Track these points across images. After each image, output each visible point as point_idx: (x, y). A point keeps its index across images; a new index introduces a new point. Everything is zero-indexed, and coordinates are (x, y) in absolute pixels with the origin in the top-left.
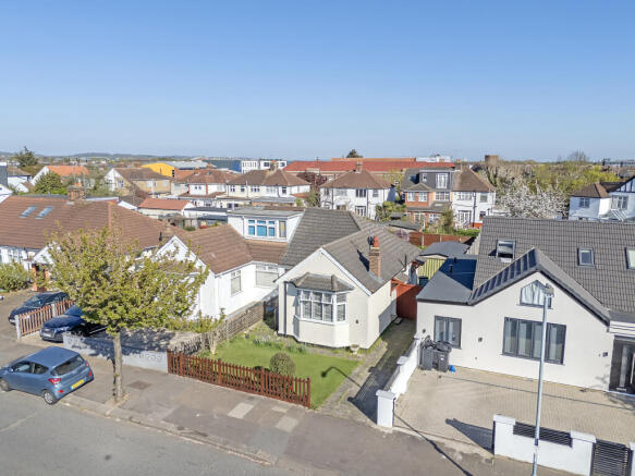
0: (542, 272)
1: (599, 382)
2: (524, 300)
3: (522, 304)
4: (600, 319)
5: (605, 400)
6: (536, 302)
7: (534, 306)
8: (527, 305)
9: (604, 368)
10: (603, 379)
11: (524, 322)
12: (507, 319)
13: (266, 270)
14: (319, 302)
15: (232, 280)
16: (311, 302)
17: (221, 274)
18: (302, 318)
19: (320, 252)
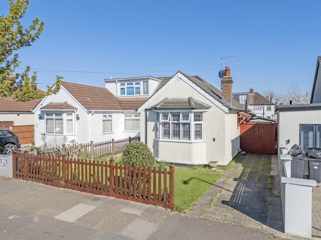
13: (133, 118)
14: (177, 122)
15: (104, 121)
16: (169, 123)
17: (93, 111)
18: (161, 139)
19: (178, 77)
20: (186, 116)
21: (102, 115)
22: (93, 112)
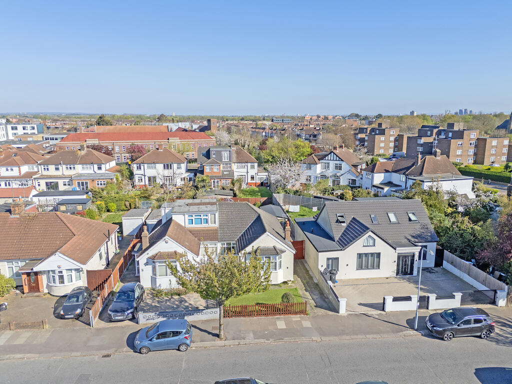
0: (372, 232)
1: (393, 273)
2: (364, 245)
3: (364, 246)
4: (393, 247)
5: (396, 280)
6: (369, 245)
7: (368, 246)
8: (366, 246)
9: (394, 267)
10: (394, 272)
11: (364, 254)
12: (358, 254)
19: (267, 234)
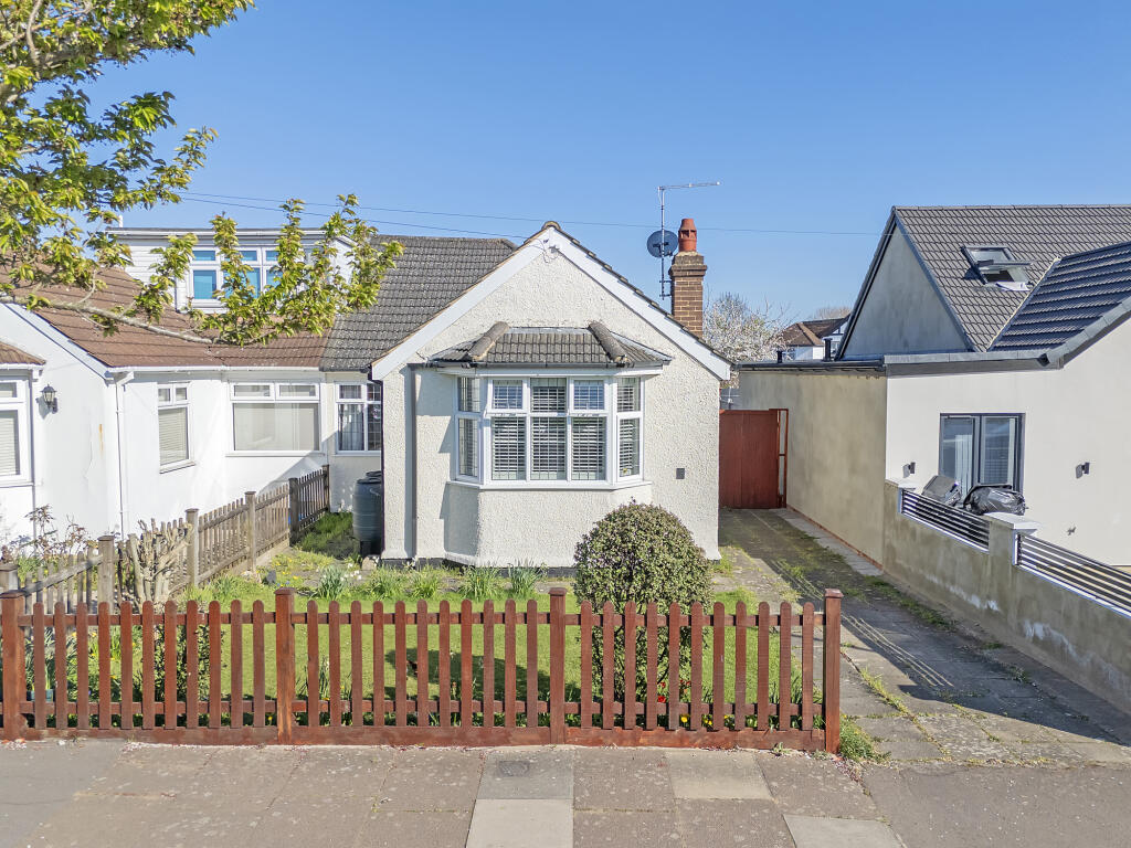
13: (272, 397)
14: (555, 414)
15: (161, 412)
16: (522, 422)
17: (131, 371)
18: (488, 483)
19: (547, 246)
20: (594, 392)
21: (154, 386)
22: (131, 376)
